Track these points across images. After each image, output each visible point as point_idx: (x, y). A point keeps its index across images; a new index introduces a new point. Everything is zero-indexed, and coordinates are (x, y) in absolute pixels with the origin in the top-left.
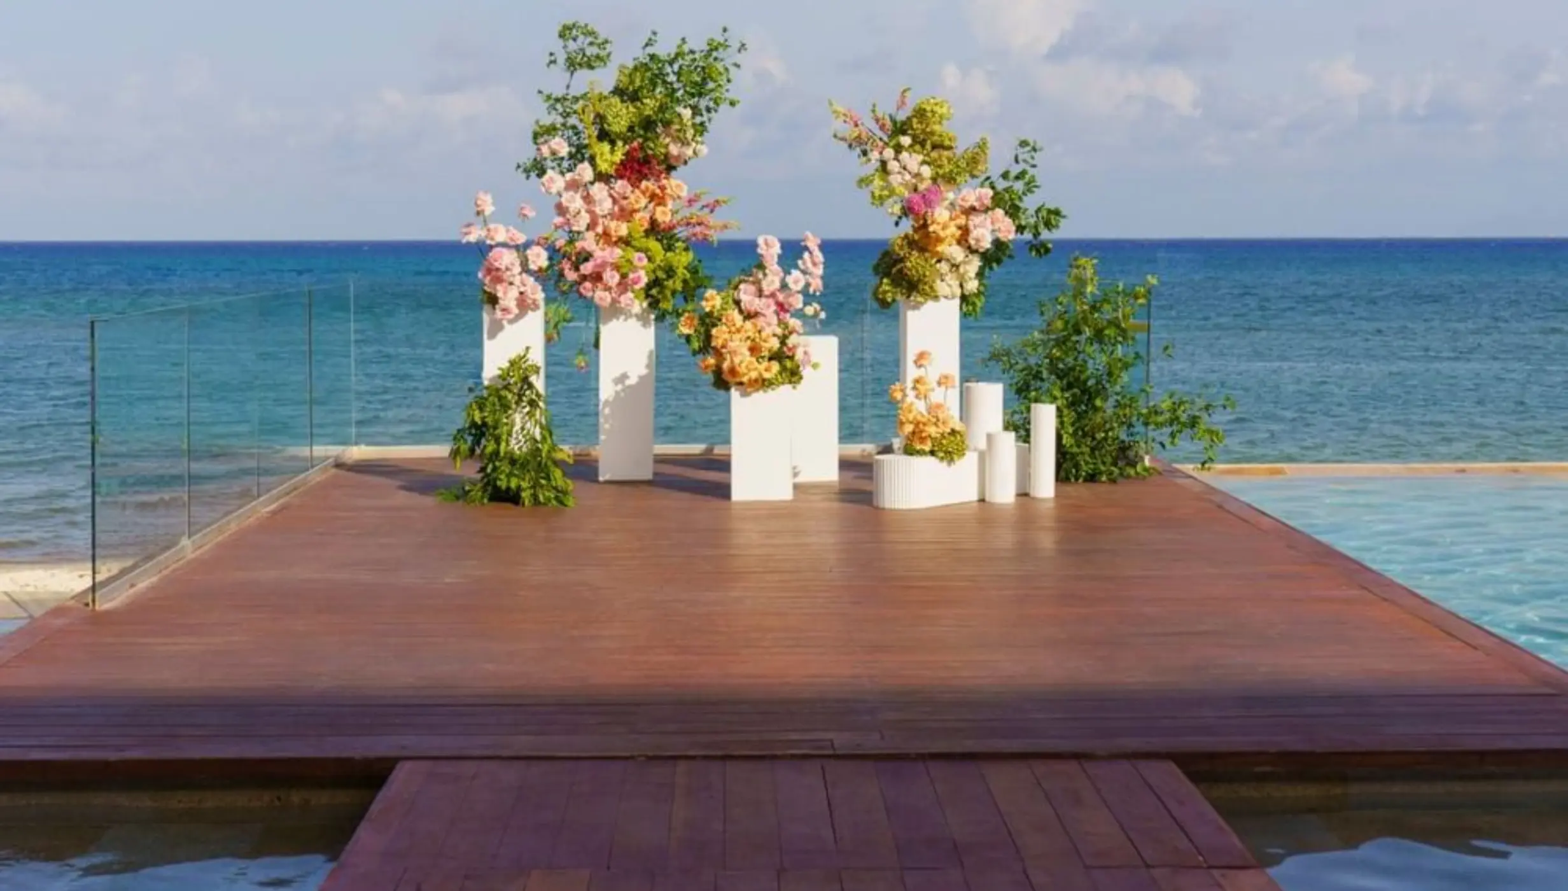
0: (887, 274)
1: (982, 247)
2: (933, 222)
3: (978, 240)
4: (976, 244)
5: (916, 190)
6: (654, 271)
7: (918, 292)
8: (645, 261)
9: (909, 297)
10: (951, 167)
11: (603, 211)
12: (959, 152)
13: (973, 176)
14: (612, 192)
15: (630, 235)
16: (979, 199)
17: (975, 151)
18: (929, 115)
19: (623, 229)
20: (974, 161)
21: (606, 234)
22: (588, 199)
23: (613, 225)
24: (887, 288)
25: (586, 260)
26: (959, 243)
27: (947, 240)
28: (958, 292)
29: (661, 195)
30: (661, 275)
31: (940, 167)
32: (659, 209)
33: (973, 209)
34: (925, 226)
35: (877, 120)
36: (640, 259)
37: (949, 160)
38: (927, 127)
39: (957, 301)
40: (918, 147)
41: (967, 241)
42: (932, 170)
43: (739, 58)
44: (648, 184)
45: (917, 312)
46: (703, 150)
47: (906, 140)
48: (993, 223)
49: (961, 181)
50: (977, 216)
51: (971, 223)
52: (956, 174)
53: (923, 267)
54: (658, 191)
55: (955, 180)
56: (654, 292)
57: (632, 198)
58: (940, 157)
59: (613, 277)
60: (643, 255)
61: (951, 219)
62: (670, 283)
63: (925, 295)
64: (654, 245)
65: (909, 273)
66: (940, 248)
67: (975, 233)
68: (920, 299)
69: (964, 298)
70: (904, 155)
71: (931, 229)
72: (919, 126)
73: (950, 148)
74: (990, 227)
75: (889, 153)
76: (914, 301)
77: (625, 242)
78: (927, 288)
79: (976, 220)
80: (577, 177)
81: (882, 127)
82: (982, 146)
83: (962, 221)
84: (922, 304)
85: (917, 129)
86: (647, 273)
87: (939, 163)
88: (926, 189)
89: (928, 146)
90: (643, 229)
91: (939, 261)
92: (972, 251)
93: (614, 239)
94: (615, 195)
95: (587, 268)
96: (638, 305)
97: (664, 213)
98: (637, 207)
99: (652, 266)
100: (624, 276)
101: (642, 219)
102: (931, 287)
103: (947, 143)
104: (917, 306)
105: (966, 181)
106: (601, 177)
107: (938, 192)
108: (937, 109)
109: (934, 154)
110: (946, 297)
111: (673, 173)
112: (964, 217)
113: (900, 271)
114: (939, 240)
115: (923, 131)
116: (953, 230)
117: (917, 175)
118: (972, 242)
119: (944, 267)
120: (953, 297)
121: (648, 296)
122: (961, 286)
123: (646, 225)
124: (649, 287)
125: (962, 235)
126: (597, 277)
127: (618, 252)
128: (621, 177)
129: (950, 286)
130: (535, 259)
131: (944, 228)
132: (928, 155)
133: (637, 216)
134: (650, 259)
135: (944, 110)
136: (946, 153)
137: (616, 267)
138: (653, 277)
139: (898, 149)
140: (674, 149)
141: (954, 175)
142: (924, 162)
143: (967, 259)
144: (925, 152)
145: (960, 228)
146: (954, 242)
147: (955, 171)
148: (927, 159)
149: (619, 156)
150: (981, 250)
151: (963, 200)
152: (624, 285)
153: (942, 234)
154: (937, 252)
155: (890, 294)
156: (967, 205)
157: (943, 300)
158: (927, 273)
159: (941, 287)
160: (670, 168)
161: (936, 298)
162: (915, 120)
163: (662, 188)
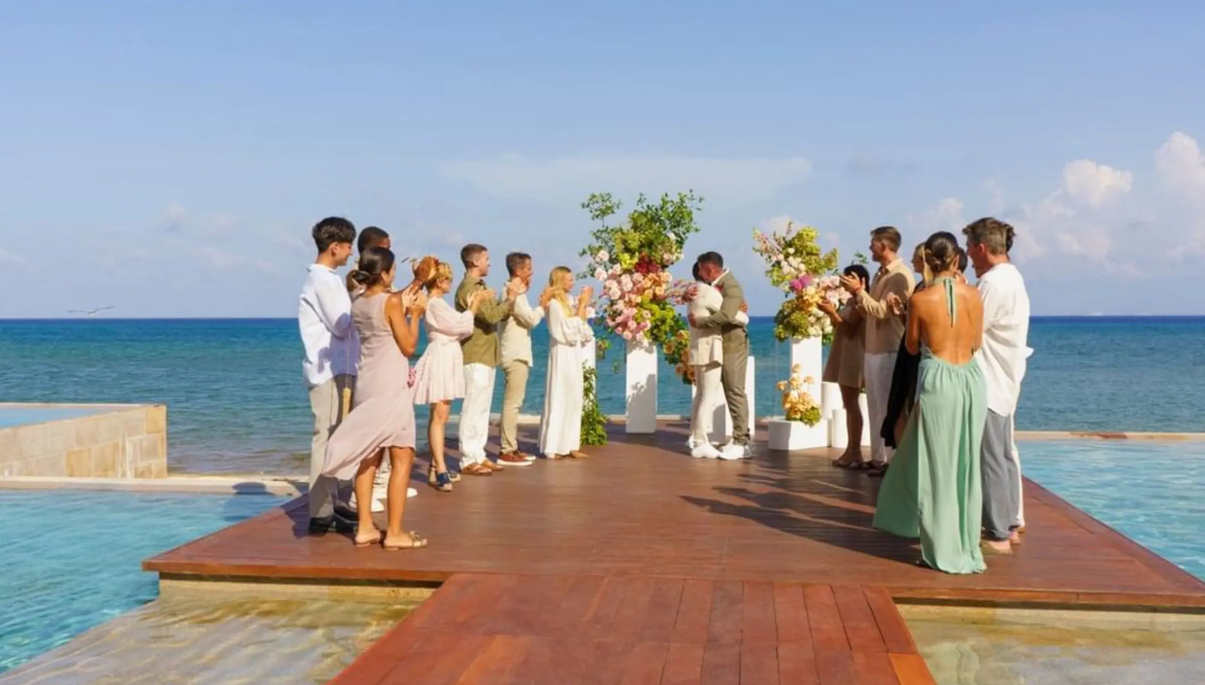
0: (781, 323)
2: (806, 295)
5: (797, 278)
6: (655, 321)
8: (649, 316)
9: (794, 335)
10: (817, 265)
11: (627, 289)
12: (821, 256)
13: (829, 269)
14: (633, 279)
15: (642, 302)
16: (832, 282)
17: (830, 256)
18: (805, 236)
19: (639, 299)
20: (829, 261)
21: (630, 301)
22: (619, 283)
23: (633, 297)
24: (782, 331)
25: (620, 315)
28: (821, 333)
29: (659, 280)
30: (659, 323)
31: (810, 264)
32: (658, 289)
33: (829, 287)
34: (802, 297)
35: (776, 240)
36: (647, 314)
37: (815, 260)
38: (804, 243)
39: (820, 338)
40: (798, 254)
42: (806, 266)
44: (651, 275)
45: (798, 344)
46: (682, 256)
47: (791, 250)
49: (822, 272)
50: (831, 291)
52: (820, 269)
53: (800, 319)
54: (657, 279)
55: (819, 272)
56: (655, 332)
57: (643, 282)
58: (811, 259)
59: (633, 324)
60: (648, 312)
61: (816, 293)
62: (663, 328)
63: (801, 333)
64: (655, 307)
65: (792, 322)
66: (810, 309)
68: (800, 337)
69: (825, 336)
70: (791, 259)
71: (805, 298)
72: (799, 243)
73: (817, 255)
74: (838, 297)
75: (781, 257)
76: (797, 338)
77: (639, 305)
78: (803, 330)
79: (830, 293)
80: (613, 272)
81: (779, 244)
82: (834, 253)
83: (823, 293)
84: (800, 340)
86: (651, 322)
87: (809, 262)
88: (803, 277)
89: (805, 254)
90: (649, 299)
91: (810, 316)
93: (634, 304)
94: (634, 281)
95: (619, 319)
96: (647, 340)
97: (660, 290)
98: (646, 286)
99: (653, 318)
100: (638, 324)
101: (649, 293)
102: (806, 330)
103: (815, 252)
104: (798, 341)
105: (825, 272)
106: (627, 271)
107: (808, 279)
108: (810, 234)
109: (807, 258)
110: (814, 336)
111: (666, 269)
113: (788, 322)
114: (809, 305)
115: (801, 245)
117: (797, 269)
119: (812, 319)
120: (818, 336)
121: (652, 334)
122: (823, 330)
123: (651, 297)
124: (652, 329)
126: (624, 325)
127: (635, 311)
128: (637, 271)
129: (816, 329)
131: (812, 297)
132: (804, 258)
133: (647, 292)
134: (653, 315)
135: (814, 234)
136: (814, 257)
137: (635, 319)
138: (654, 324)
139: (787, 256)
140: (666, 256)
141: (818, 270)
142: (802, 262)
144: (802, 257)
147: (819, 267)
148: (803, 260)
149: (636, 260)
151: (823, 283)
152: (639, 329)
153: (811, 301)
154: (809, 311)
155: (783, 334)
156: (825, 285)
157: (812, 337)
158: (803, 323)
159: (811, 330)
160: (664, 267)
161: (808, 336)
162: (796, 240)
163: (659, 276)
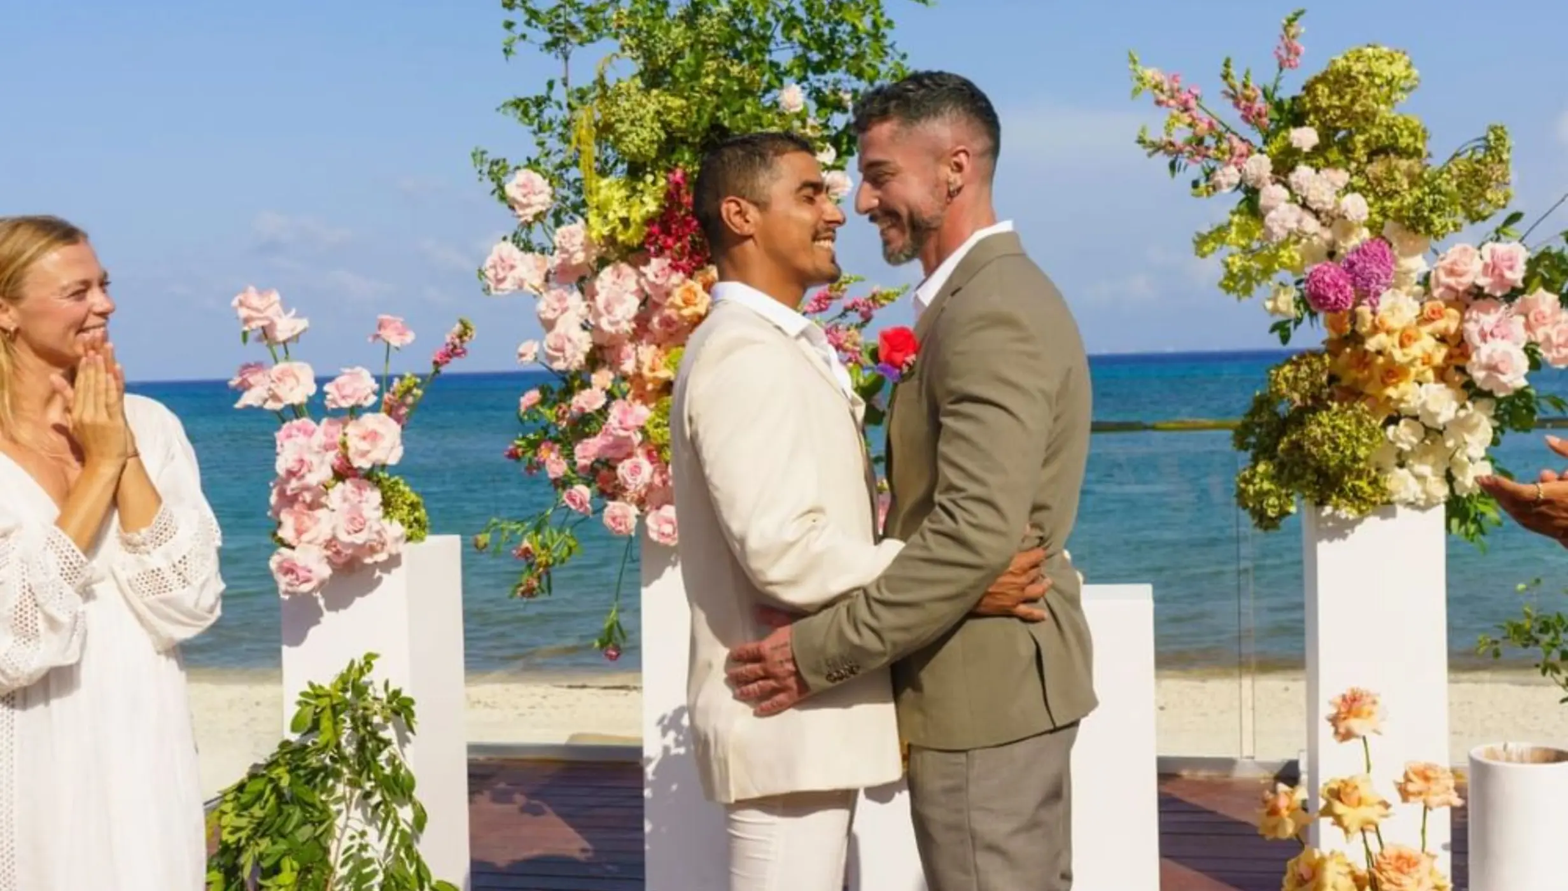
0: (1265, 451)
1: (1504, 386)
2: (1375, 329)
3: (1492, 368)
4: (1488, 377)
5: (1331, 255)
7: (1342, 493)
9: (1321, 503)
10: (1417, 192)
12: (1436, 164)
13: (1475, 217)
16: (1491, 269)
17: (1479, 156)
18: (1361, 77)
20: (1475, 179)
24: (1266, 485)
26: (1441, 375)
27: (1413, 370)
28: (1441, 491)
31: (1390, 195)
33: (1477, 294)
34: (1355, 338)
35: (1236, 99)
37: (1415, 180)
38: (1353, 101)
39: (1441, 511)
40: (1334, 154)
41: (1461, 370)
42: (1370, 205)
45: (1337, 543)
47: (1305, 137)
48: (1528, 326)
49: (1445, 226)
50: (1487, 312)
51: (1472, 328)
52: (1431, 211)
53: (1349, 437)
55: (1429, 225)
58: (1390, 171)
61: (1422, 319)
63: (1360, 501)
65: (1314, 450)
66: (1392, 392)
67: (1483, 353)
68: (1348, 512)
69: (1458, 505)
70: (1303, 173)
71: (1371, 345)
72: (1335, 101)
73: (1413, 153)
74: (1523, 337)
76: (1332, 517)
78: (1363, 484)
79: (1484, 319)
82: (1493, 145)
83: (1449, 322)
84: (1351, 524)
85: (1331, 107)
87: (1387, 186)
88: (1357, 251)
89: (1360, 150)
91: (1393, 420)
92: (1472, 391)
102: (1374, 482)
103: (1404, 141)
104: (1341, 529)
105: (1455, 225)
107: (1383, 259)
109: (1377, 168)
110: (1412, 504)
112: (1453, 312)
113: (1297, 446)
114: (1393, 373)
115: (1346, 112)
116: (1426, 345)
117: (1333, 219)
118: (1479, 375)
119: (1404, 435)
120: (1429, 505)
122: (1450, 478)
125: (1449, 357)
129: (1420, 478)
131: (1406, 339)
132: (1360, 172)
135: (1399, 69)
136: (1404, 164)
141: (1426, 214)
142: (1350, 188)
143: (1462, 413)
144: (1353, 165)
145: (1442, 339)
146: (1430, 374)
147: (1428, 201)
148: (1358, 180)
150: (1501, 395)
151: (1451, 272)
153: (1398, 355)
154: (1388, 401)
155: (1273, 500)
156: (1462, 283)
157: (1400, 509)
158: (1362, 452)
159: (1400, 483)
161: (1386, 508)
162: (1322, 92)
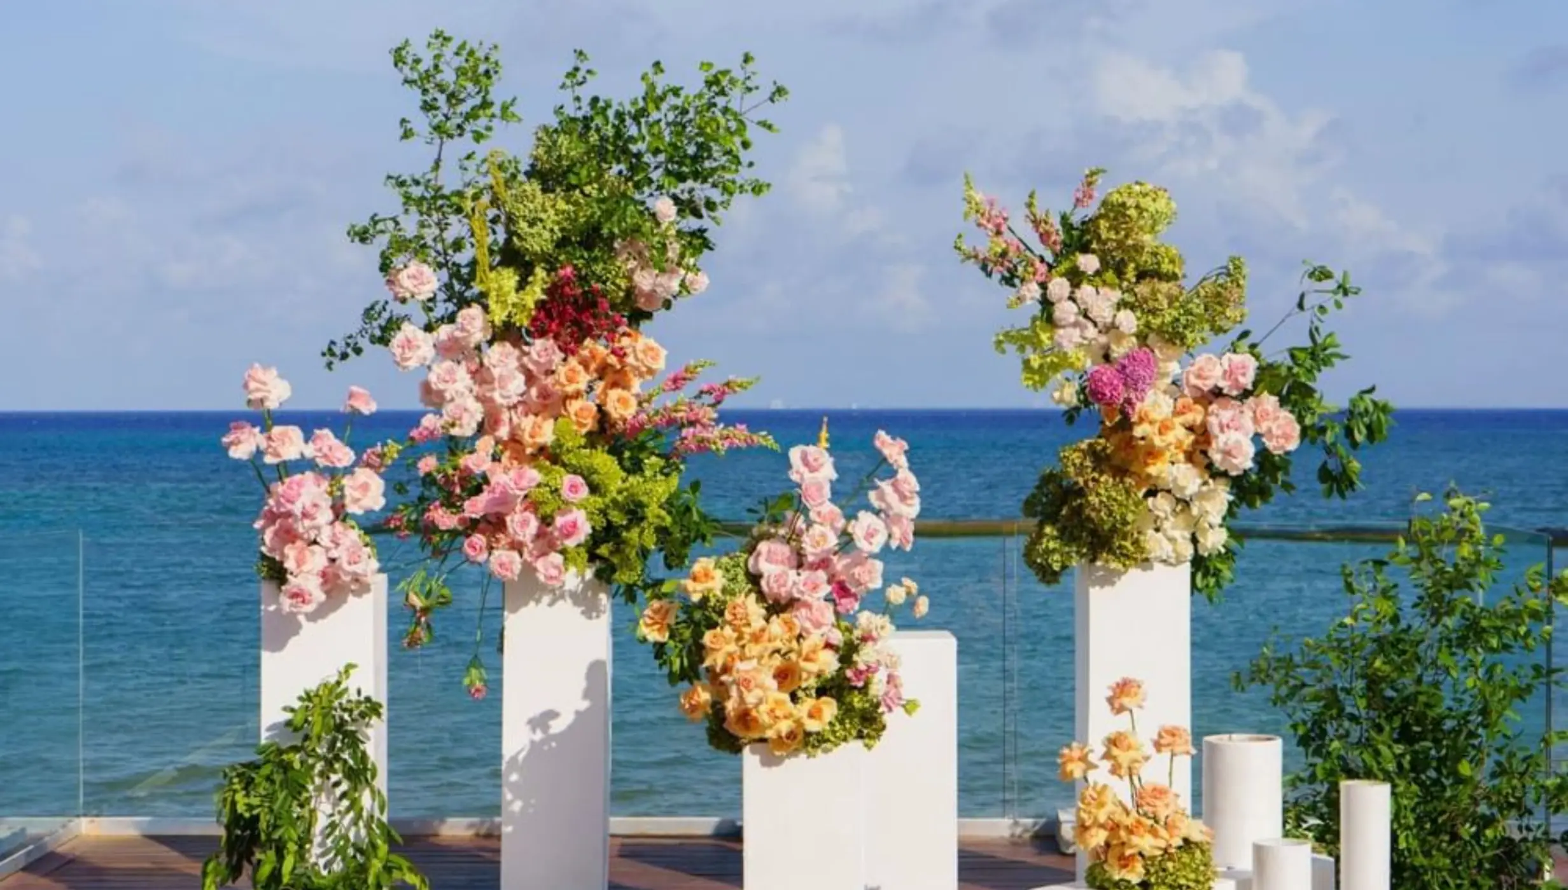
0: (1051, 517)
1: (1236, 467)
2: (1141, 420)
3: (1227, 453)
4: (1224, 460)
5: (1107, 358)
6: (603, 512)
7: (1111, 551)
8: (584, 492)
9: (1093, 560)
10: (1175, 313)
11: (509, 397)
12: (1188, 284)
13: (1218, 330)
14: (525, 359)
15: (558, 444)
16: (1228, 374)
17: (1221, 281)
18: (1132, 212)
19: (547, 434)
20: (1218, 300)
21: (515, 440)
22: (480, 375)
23: (527, 423)
24: (1052, 545)
25: (478, 490)
26: (1190, 457)
27: (1168, 454)
28: (1188, 551)
29: (618, 367)
30: (617, 518)
31: (1153, 312)
32: (614, 394)
33: (1217, 393)
34: (1126, 424)
35: (1036, 223)
36: (574, 488)
37: (1172, 300)
38: (1127, 236)
39: (1186, 568)
40: (1110, 275)
41: (1204, 453)
42: (1138, 319)
43: (769, 112)
44: (596, 348)
45: (1107, 589)
46: (702, 281)
47: (1089, 263)
48: (1256, 421)
49: (1194, 340)
50: (1225, 408)
51: (1213, 421)
52: (1185, 327)
53: (1121, 505)
54: (613, 360)
55: (1183, 338)
56: (603, 550)
57: (562, 371)
58: (1154, 292)
59: (525, 523)
60: (579, 480)
61: (1177, 413)
62: (633, 535)
63: (1124, 556)
64: (603, 461)
65: (1093, 515)
66: (1152, 470)
67: (1221, 441)
68: (1114, 565)
69: (1199, 563)
70: (1086, 290)
71: (1138, 431)
72: (1113, 235)
73: (1172, 277)
74: (1251, 429)
75: (1059, 286)
76: (1103, 568)
77: (550, 455)
78: (1128, 544)
79: (1220, 415)
80: (458, 334)
81: (1044, 237)
82: (1232, 273)
83: (1196, 416)
84: (1119, 574)
85: (1109, 239)
86: (590, 515)
87: (1151, 304)
88: (1127, 356)
89: (1131, 273)
90: (584, 431)
91: (1152, 493)
92: (1213, 472)
93: (529, 451)
94: (531, 366)
95: (475, 507)
96: (575, 577)
97: (622, 401)
98: (570, 389)
99: (598, 501)
100: (546, 521)
101: (583, 413)
102: (1136, 543)
103: (1166, 267)
104: (1109, 579)
105: (1203, 339)
106: (506, 333)
107: (1149, 364)
108: (1146, 202)
109: (1143, 289)
110: (1164, 562)
111: (644, 325)
112: (1199, 407)
113: (1078, 511)
114: (1153, 453)
115: (1120, 244)
116: (1179, 435)
117: (1111, 328)
118: (1217, 457)
119: (1161, 504)
120: (1179, 562)
121: (593, 557)
122: (1194, 540)
123: (590, 424)
124: (596, 539)
125: (1196, 442)
126: (494, 524)
127: (534, 475)
128: (542, 334)
129: (1172, 540)
130: (357, 495)
131: (1164, 429)
132: (1129, 290)
133: (574, 406)
134: (594, 489)
135: (1161, 205)
136: (1164, 287)
137: (533, 505)
138: (601, 522)
139: (1075, 277)
140: (645, 280)
141: (1181, 330)
142: (1122, 305)
143: (1205, 488)
144: (1125, 284)
145: (1190, 429)
146: (1181, 457)
147: (1183, 320)
148: (1129, 298)
149: (536, 292)
150: (1234, 473)
151: (1199, 377)
152: (546, 540)
153: (1158, 441)
154: (1149, 476)
155: (1057, 557)
156: (1207, 385)
157: (1158, 566)
158: (1130, 517)
159: (1157, 545)
160: (638, 316)
161: (1146, 563)
162: (1103, 224)
163: (620, 354)
